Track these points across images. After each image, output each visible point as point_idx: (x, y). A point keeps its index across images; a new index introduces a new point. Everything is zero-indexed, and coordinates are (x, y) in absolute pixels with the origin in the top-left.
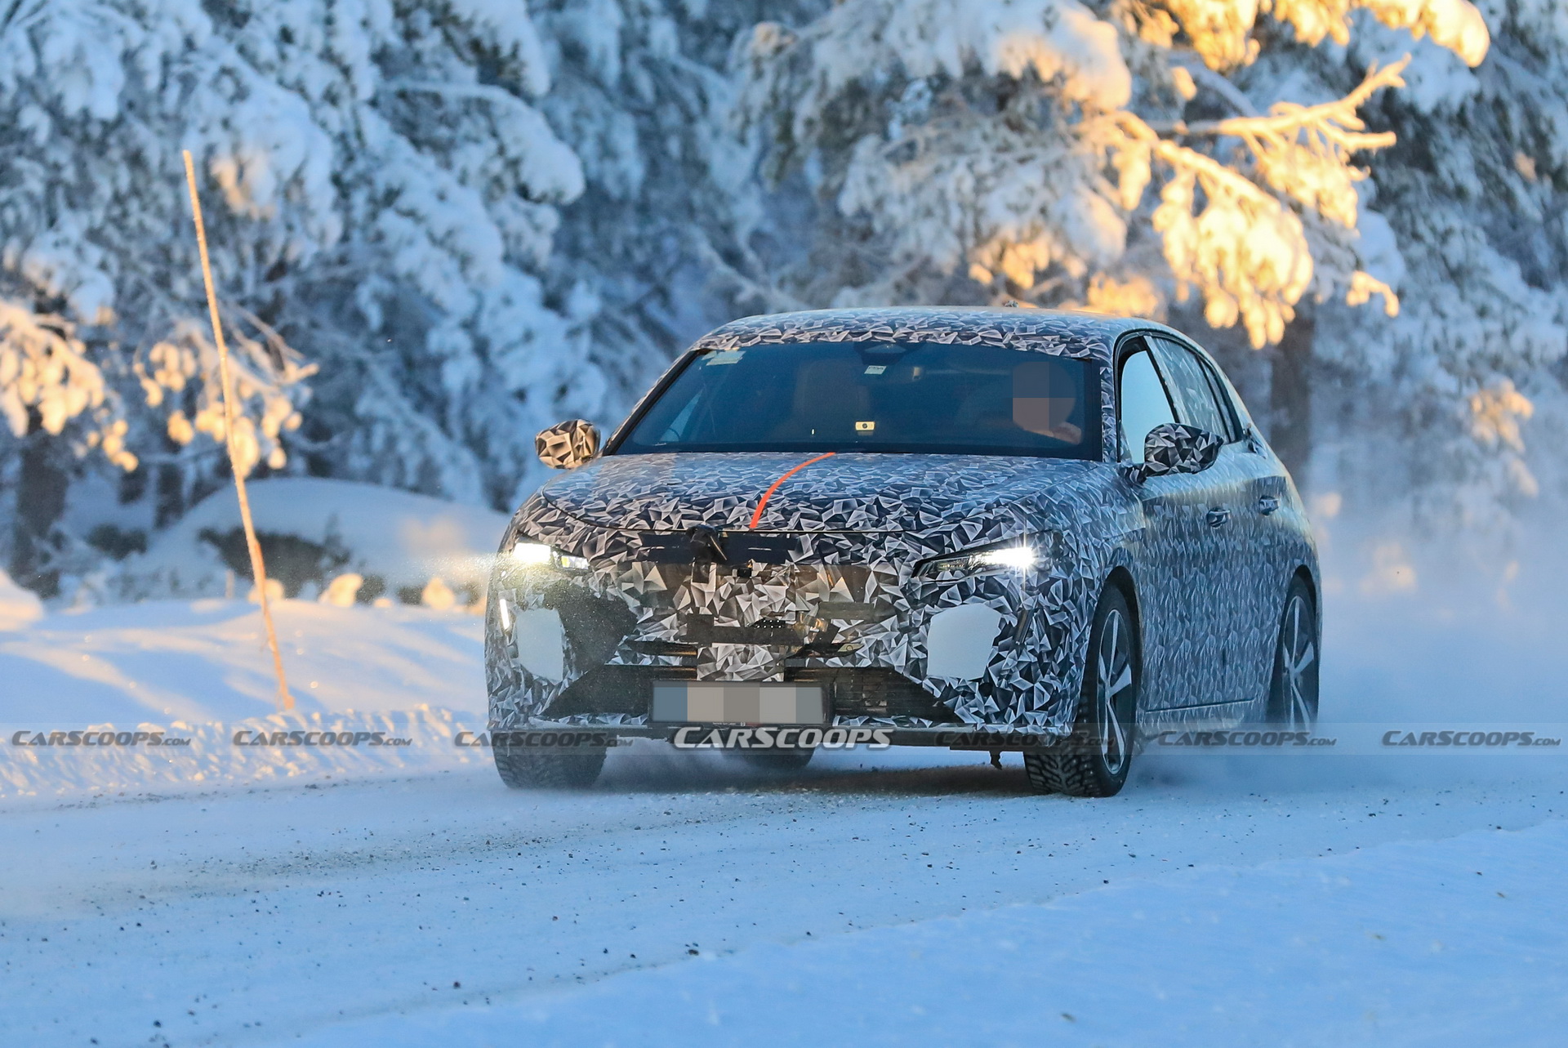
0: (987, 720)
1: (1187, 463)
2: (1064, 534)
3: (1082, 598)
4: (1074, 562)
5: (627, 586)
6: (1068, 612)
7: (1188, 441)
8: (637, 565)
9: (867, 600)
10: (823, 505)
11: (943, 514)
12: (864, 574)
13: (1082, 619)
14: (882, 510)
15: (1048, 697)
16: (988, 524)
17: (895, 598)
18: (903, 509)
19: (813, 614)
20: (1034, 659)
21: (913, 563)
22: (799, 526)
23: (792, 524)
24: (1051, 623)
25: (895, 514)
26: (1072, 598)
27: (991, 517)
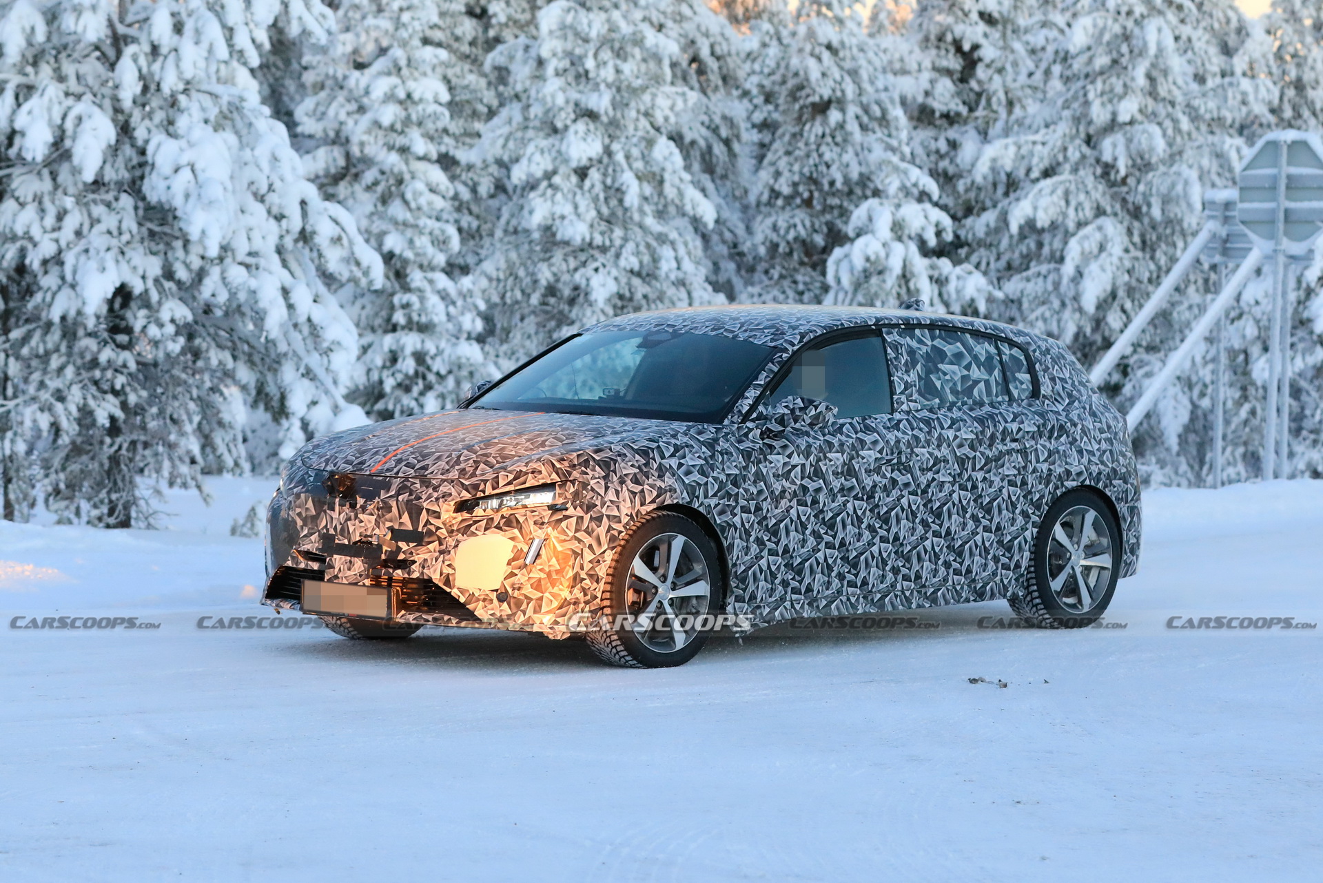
0: (501, 620)
1: (798, 425)
2: (592, 482)
3: (601, 531)
4: (598, 503)
5: (298, 510)
6: (580, 541)
7: (801, 409)
8: (303, 496)
9: (420, 529)
10: (425, 457)
11: (496, 466)
12: (419, 510)
13: (600, 545)
14: (457, 462)
15: (556, 604)
16: (519, 475)
17: (438, 528)
18: (471, 462)
19: (388, 538)
20: (543, 575)
21: (452, 503)
22: (398, 472)
23: (396, 470)
24: (559, 549)
25: (462, 466)
26: (586, 531)
27: (524, 469)
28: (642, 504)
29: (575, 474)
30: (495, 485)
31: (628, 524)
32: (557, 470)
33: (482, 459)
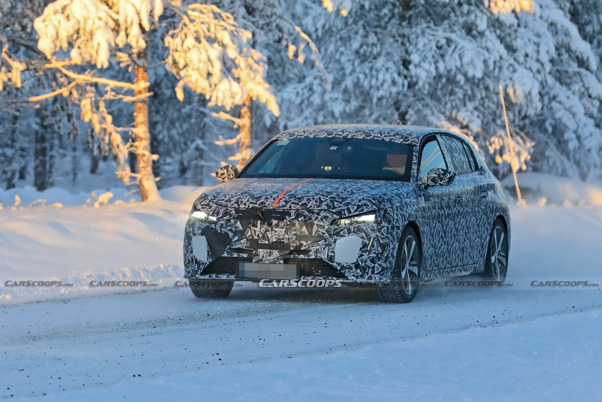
0: (357, 278)
1: (442, 182)
2: (388, 210)
3: (395, 233)
4: (392, 220)
5: (229, 228)
6: (388, 239)
8: (232, 221)
9: (313, 234)
10: (300, 199)
11: (343, 203)
12: (312, 225)
13: (395, 241)
14: (321, 202)
15: (380, 269)
16: (359, 207)
17: (323, 233)
18: (328, 201)
19: (294, 239)
20: (375, 255)
21: (330, 221)
22: (290, 207)
23: (288, 206)
24: (382, 242)
25: (325, 203)
26: (390, 233)
27: (360, 204)
28: (405, 221)
29: (382, 206)
30: (350, 212)
31: (401, 230)
32: (375, 204)
33: (333, 200)
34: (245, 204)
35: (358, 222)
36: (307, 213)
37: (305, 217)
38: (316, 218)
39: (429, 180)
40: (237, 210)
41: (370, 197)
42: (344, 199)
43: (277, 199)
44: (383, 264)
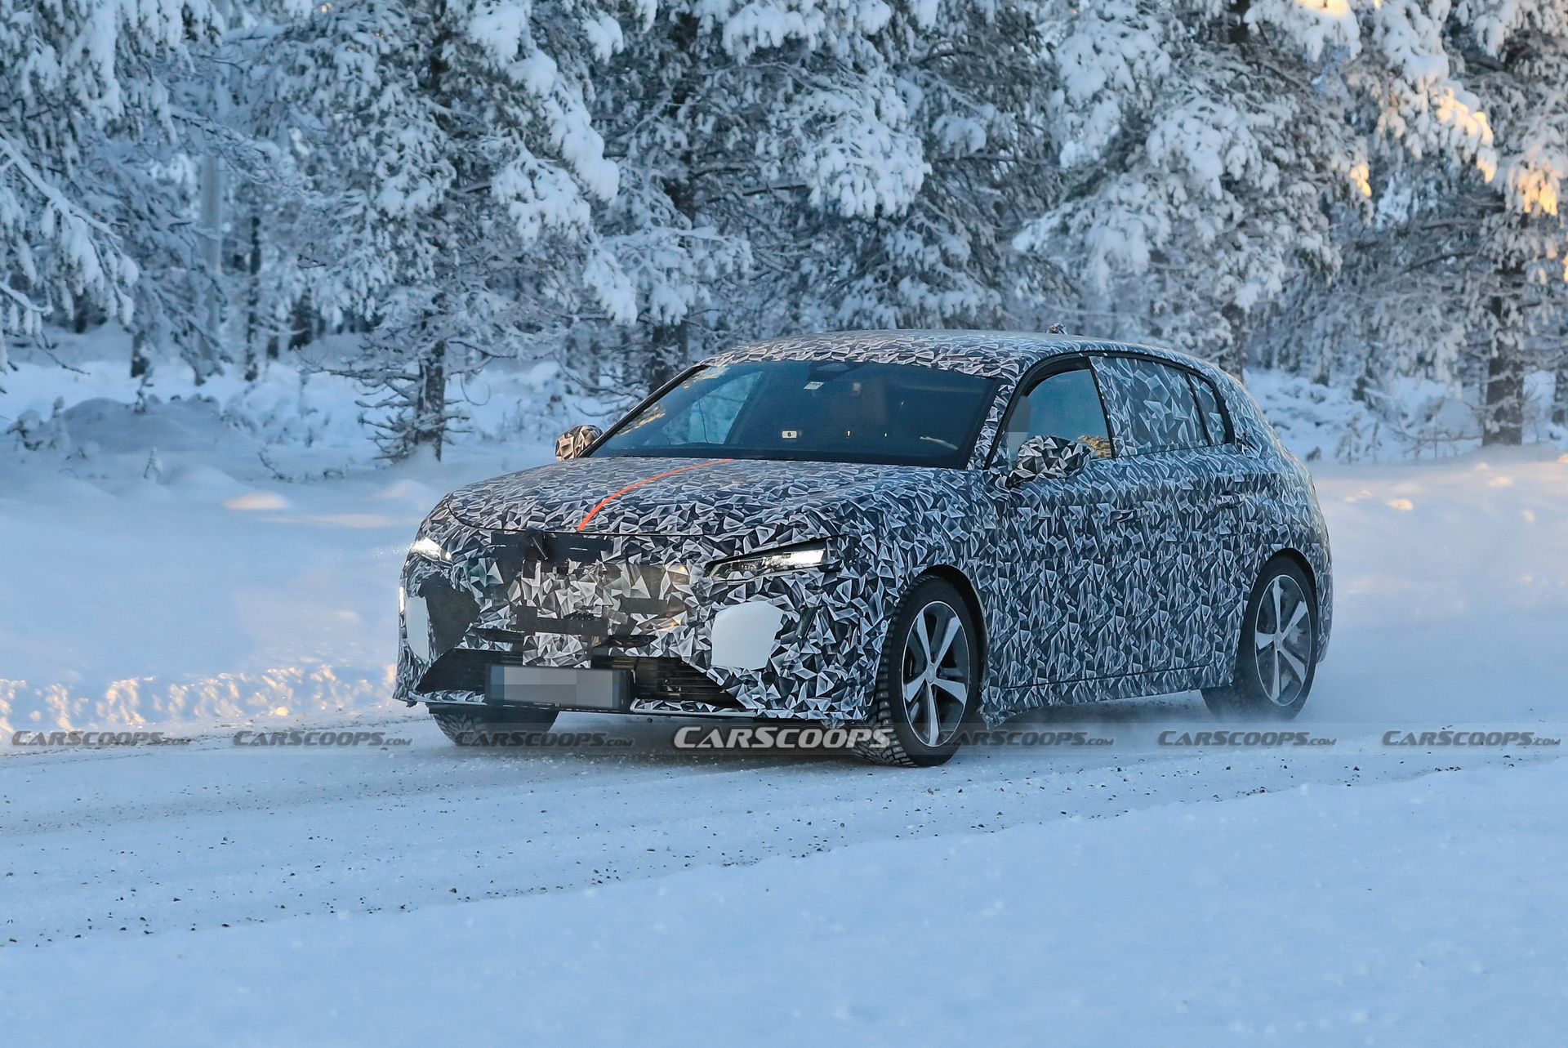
0: (768, 705)
1: (1052, 471)
2: (864, 537)
3: (877, 595)
4: (872, 563)
5: (474, 579)
6: (857, 609)
7: (1054, 451)
8: (482, 561)
9: (661, 597)
10: (646, 509)
11: (747, 520)
12: (660, 573)
13: (876, 614)
14: (693, 515)
15: (831, 685)
16: (780, 529)
17: (686, 595)
18: (712, 514)
19: (616, 609)
20: (817, 651)
21: (703, 565)
22: (617, 529)
23: (612, 526)
24: (835, 618)
25: (702, 519)
26: (862, 596)
27: (786, 522)
28: (915, 565)
29: (845, 528)
30: (755, 542)
31: (901, 588)
32: (825, 524)
33: (724, 512)
34: (518, 522)
35: (776, 569)
36: (652, 544)
37: (645, 553)
38: (671, 557)
39: (1020, 466)
40: (498, 536)
41: (815, 506)
42: (752, 510)
43: (594, 509)
44: (841, 673)
